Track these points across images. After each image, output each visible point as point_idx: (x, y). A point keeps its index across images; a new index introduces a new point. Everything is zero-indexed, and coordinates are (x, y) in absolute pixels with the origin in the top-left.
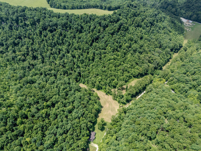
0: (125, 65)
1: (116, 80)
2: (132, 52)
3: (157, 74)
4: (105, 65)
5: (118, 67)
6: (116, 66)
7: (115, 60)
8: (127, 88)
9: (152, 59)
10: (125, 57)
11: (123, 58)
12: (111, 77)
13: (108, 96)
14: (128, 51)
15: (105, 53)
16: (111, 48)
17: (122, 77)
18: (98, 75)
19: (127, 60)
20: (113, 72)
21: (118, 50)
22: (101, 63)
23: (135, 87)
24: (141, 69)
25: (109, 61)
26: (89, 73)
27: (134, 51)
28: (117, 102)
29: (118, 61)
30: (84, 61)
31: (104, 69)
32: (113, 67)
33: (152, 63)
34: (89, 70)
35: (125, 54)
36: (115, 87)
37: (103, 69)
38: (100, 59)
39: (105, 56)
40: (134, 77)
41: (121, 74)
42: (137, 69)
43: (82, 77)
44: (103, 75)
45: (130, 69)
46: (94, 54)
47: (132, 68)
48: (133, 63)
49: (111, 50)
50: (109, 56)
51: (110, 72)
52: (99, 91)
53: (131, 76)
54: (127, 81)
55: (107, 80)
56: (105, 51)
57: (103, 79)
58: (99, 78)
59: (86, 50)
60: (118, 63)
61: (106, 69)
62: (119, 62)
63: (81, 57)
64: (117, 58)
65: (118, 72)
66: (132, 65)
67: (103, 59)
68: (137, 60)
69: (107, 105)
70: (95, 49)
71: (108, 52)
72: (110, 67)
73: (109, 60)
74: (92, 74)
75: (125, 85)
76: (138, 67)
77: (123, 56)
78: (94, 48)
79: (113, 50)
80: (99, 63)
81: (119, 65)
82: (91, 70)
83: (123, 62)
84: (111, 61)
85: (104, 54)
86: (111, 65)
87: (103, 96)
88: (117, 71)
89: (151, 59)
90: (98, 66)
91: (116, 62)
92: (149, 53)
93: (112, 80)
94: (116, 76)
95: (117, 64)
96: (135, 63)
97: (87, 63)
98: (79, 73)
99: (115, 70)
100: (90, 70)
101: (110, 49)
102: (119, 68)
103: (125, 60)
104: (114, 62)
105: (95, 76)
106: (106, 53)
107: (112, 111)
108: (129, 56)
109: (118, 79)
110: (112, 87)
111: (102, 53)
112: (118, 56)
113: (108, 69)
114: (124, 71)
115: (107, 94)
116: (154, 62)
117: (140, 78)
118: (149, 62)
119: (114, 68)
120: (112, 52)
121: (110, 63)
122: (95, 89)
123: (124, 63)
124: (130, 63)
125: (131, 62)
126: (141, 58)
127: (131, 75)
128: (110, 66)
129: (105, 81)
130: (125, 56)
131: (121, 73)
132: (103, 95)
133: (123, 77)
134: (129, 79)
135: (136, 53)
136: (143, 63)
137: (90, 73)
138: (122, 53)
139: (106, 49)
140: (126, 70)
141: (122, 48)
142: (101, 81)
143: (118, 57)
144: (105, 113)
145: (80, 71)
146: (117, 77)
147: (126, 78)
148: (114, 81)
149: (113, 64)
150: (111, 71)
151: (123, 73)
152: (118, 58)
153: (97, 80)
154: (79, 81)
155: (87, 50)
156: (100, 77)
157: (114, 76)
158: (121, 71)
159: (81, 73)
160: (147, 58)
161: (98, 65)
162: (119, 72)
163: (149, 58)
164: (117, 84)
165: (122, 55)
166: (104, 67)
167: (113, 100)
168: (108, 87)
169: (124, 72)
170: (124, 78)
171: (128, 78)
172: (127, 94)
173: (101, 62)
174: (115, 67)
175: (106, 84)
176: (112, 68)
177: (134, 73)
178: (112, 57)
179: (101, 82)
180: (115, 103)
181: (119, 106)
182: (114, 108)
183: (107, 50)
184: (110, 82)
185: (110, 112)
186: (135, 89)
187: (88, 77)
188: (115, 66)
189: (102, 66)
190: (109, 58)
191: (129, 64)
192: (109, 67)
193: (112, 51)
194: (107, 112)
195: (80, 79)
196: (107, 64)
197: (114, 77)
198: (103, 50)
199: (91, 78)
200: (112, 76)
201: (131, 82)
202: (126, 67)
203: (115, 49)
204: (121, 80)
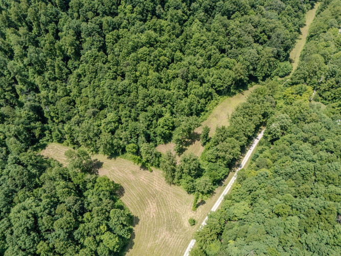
0: (187, 59)
1: (167, 115)
2: (201, 14)
3: (281, 74)
4: (124, 69)
5: (168, 68)
6: (158, 65)
7: (152, 45)
8: (206, 136)
9: (264, 31)
10: (184, 33)
11: (177, 37)
12: (149, 108)
13: (148, 172)
14: (189, 12)
15: (116, 27)
16: (134, 7)
17: (184, 103)
18: (103, 107)
19: (192, 41)
20: (152, 90)
21: (157, 12)
22: (107, 65)
23: (235, 130)
24: (238, 66)
25: (133, 54)
26: (69, 103)
27: (206, 11)
28: (181, 190)
29: (164, 48)
30: (45, 63)
31: (121, 84)
32: (150, 71)
33: (265, 42)
34: (68, 95)
35: (182, 22)
36: (167, 138)
37: (115, 83)
38: (103, 48)
39: (118, 37)
40: (219, 93)
41: (182, 92)
42: (227, 67)
43: (50, 121)
44: (121, 106)
45: (206, 70)
46: (78, 34)
47: (209, 67)
48: (213, 51)
49: (134, 15)
50: (131, 37)
51: (142, 91)
52: (118, 158)
53: (211, 94)
54: (202, 110)
55: (136, 120)
56: (116, 19)
57: (123, 120)
58: (106, 120)
59: (47, 24)
60: (165, 55)
61: (126, 81)
62: (168, 51)
63: (31, 49)
64: (159, 38)
65: (168, 85)
66: (209, 58)
67: (112, 49)
68: (221, 37)
69: (152, 208)
70: (78, 18)
71: (125, 22)
72: (141, 74)
73: (135, 49)
74: (81, 108)
75: (199, 126)
76: (227, 59)
77: (177, 31)
78: (76, 14)
79: (141, 13)
80: (100, 64)
81: (169, 63)
82: (75, 91)
83: (181, 51)
84: (141, 50)
85: (113, 29)
86: (142, 67)
87: (132, 177)
88: (166, 83)
89: (260, 29)
90: (100, 75)
91: (156, 52)
92: (252, 11)
93: (153, 116)
94: (167, 101)
95: (162, 58)
96: (217, 50)
97: (57, 70)
98: (38, 110)
99: (160, 80)
100: (72, 94)
101: (132, 13)
102: (171, 72)
103: (185, 43)
104: (153, 54)
105: (94, 114)
106: (119, 25)
107: (170, 229)
108: (195, 28)
109: (174, 110)
110: (158, 139)
111: (105, 26)
112: (161, 31)
113: (136, 81)
114: (188, 81)
115: (144, 167)
116: (269, 37)
117: (235, 94)
118: (255, 42)
119: (153, 75)
120: (138, 23)
121: (138, 60)
122: (101, 157)
123: (184, 54)
124: (202, 51)
125: (205, 48)
126: (232, 32)
127: (210, 90)
128: (139, 68)
129: (132, 124)
130: (182, 31)
131: (179, 88)
132: (134, 173)
133: (189, 100)
134: (206, 103)
135: (213, 17)
136: (239, 45)
137: (72, 103)
138: (171, 21)
139: (117, 14)
140: (194, 77)
141: (169, 7)
142: (117, 128)
143: (161, 35)
144: (149, 245)
145: (37, 104)
146: (169, 106)
147: (199, 102)
148: (161, 120)
149: (150, 62)
150: (145, 86)
151: (186, 89)
152: (162, 39)
153: (101, 128)
154: (42, 135)
155: (53, 24)
156: (111, 116)
157: (160, 102)
158: (179, 80)
159: (42, 108)
160: (250, 27)
161: (96, 72)
162: (172, 85)
163: (256, 27)
164: (173, 128)
165: (174, 28)
166: (119, 78)
167: (167, 186)
168: (144, 146)
169: (189, 84)
170: (191, 104)
171: (202, 101)
172: (211, 156)
173: (107, 61)
174: (157, 70)
175: (138, 135)
176: (147, 75)
177: (218, 83)
178: (143, 38)
179: (118, 132)
180: (177, 195)
181: (191, 205)
182: (176, 214)
183: (121, 15)
184: (148, 127)
185: (164, 234)
186: (237, 139)
187: (69, 118)
188: (155, 66)
189: (111, 73)
190: (131, 43)
191: (201, 56)
192: (138, 74)
193: (140, 16)
194: (155, 238)
195: (43, 130)
196: (128, 64)
197: (160, 106)
198: (109, 18)
199: (78, 123)
200: (151, 104)
201: (213, 111)
202: (191, 67)
203: (147, 11)
204: (182, 111)
